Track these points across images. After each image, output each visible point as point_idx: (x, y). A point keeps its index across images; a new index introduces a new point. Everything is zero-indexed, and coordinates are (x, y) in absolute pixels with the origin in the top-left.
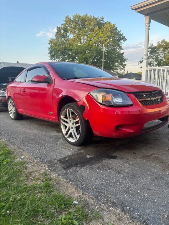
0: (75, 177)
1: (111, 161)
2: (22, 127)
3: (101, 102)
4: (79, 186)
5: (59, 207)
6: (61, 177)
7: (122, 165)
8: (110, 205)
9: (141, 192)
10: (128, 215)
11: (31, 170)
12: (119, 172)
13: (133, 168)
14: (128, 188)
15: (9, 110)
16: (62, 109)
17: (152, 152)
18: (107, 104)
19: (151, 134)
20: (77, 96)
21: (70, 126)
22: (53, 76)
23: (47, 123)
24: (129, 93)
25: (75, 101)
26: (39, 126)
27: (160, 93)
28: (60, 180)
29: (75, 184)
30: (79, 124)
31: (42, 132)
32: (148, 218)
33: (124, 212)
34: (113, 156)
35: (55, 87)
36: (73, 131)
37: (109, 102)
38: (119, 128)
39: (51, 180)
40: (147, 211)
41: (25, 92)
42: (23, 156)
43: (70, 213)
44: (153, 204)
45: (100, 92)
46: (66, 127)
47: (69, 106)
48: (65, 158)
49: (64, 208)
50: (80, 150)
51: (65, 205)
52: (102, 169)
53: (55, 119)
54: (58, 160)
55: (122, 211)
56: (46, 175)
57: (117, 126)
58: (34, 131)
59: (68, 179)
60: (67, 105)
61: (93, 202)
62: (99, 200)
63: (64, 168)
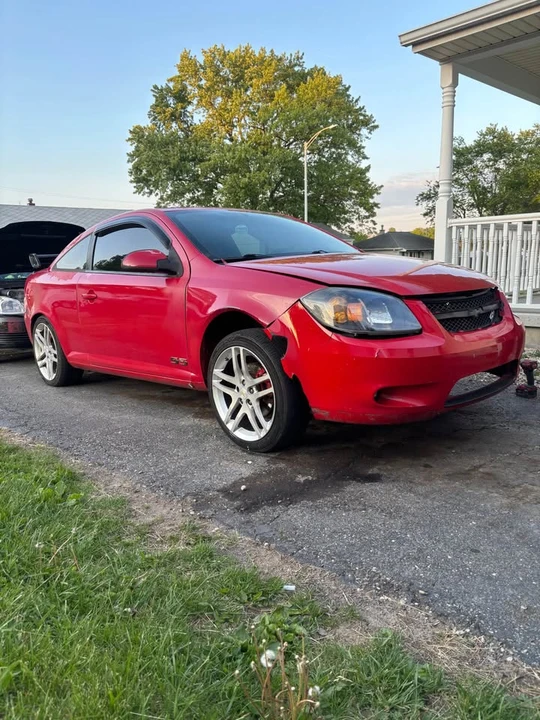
0: (276, 530)
1: (367, 488)
2: (79, 404)
3: (331, 323)
4: (290, 551)
5: (249, 599)
6: (235, 531)
7: (396, 496)
8: (379, 591)
9: (455, 557)
10: (428, 611)
11: (150, 519)
12: (391, 513)
13: (430, 502)
14: (420, 551)
15: (38, 355)
16: (216, 348)
17: (477, 462)
18: (350, 331)
19: (470, 413)
20: (265, 312)
21: (242, 397)
22: (182, 251)
24: (408, 298)
25: (260, 325)
26: (136, 400)
27: (492, 295)
28: (235, 539)
29: (277, 548)
30: (271, 390)
31: (150, 418)
32: (479, 614)
33: (416, 604)
34: (370, 475)
35: (190, 285)
36: (251, 409)
37: (355, 324)
38: (384, 396)
39: (210, 539)
40: (476, 598)
41: (92, 299)
42: (113, 484)
43: (280, 610)
44: (490, 585)
45: (328, 297)
46: (228, 399)
47: (238, 338)
48: (236, 484)
49: (263, 600)
50: (275, 464)
51: (265, 593)
52: (344, 508)
53: (193, 378)
54: (218, 491)
55: (413, 601)
56: (194, 528)
57: (380, 392)
58: (127, 416)
59: (258, 537)
60: (230, 336)
61: (335, 585)
62: (347, 580)
63: (238, 508)
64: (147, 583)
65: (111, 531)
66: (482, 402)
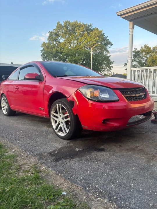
0: (65, 169)
1: (99, 154)
3: (89, 98)
4: (68, 177)
5: (48, 198)
6: (50, 169)
7: (109, 157)
8: (97, 196)
9: (127, 182)
10: (115, 205)
12: (106, 163)
13: (120, 159)
14: (115, 179)
15: (2, 106)
17: (137, 145)
18: (95, 100)
19: (136, 128)
20: (67, 93)
21: (60, 121)
22: (44, 73)
24: (115, 89)
25: (65, 97)
26: (30, 121)
27: (144, 90)
28: (49, 172)
29: (64, 176)
30: (69, 119)
31: (33, 127)
32: (134, 207)
33: (111, 202)
34: (101, 149)
35: (46, 84)
36: (63, 125)
37: (97, 97)
38: (106, 122)
39: (40, 172)
40: (133, 200)
41: (17, 89)
43: (58, 204)
44: (139, 194)
45: (88, 88)
46: (56, 122)
47: (59, 101)
48: (54, 151)
49: (53, 199)
50: (69, 144)
51: (54, 196)
52: (90, 161)
53: (46, 115)
54: (48, 153)
55: (110, 201)
56: (36, 167)
57: (104, 120)
58: (26, 126)
59: (58, 171)
60: (57, 100)
61: (82, 192)
62: (87, 190)
63: (53, 160)
64: (9, 191)
66: (140, 124)
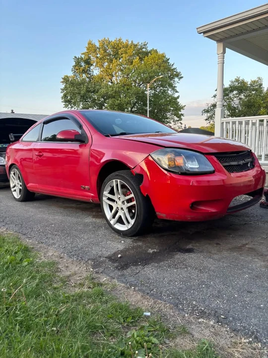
0: (138, 280)
1: (186, 256)
2: (32, 210)
3: (166, 167)
4: (147, 291)
5: (124, 321)
6: (115, 280)
7: (203, 261)
8: (198, 316)
9: (239, 295)
10: (227, 328)
11: (68, 273)
12: (201, 270)
13: (221, 264)
14: (219, 292)
15: (12, 185)
16: (106, 180)
17: (244, 242)
18: (177, 171)
20: (132, 161)
21: (119, 206)
22: (87, 130)
23: (74, 205)
24: (207, 154)
27: (249, 154)
28: (115, 285)
29: (139, 290)
30: (134, 203)
31: (69, 218)
32: (256, 329)
33: (220, 324)
34: (188, 249)
35: (92, 148)
36: (123, 213)
37: (179, 167)
38: (195, 206)
39: (101, 285)
40: (253, 320)
41: (40, 156)
42: (48, 254)
43: (142, 328)
44: (260, 312)
45: (165, 153)
46: (111, 208)
47: (117, 175)
48: (115, 254)
49: (133, 322)
50: (136, 243)
51: (133, 317)
52: (175, 267)
53: (92, 197)
54: (106, 258)
55: (218, 322)
56: (93, 279)
57: (193, 204)
58: (57, 217)
59: (128, 283)
60: (113, 174)
61: (173, 312)
62: (179, 310)
63: (117, 267)
64: (65, 312)
65: (46, 280)
